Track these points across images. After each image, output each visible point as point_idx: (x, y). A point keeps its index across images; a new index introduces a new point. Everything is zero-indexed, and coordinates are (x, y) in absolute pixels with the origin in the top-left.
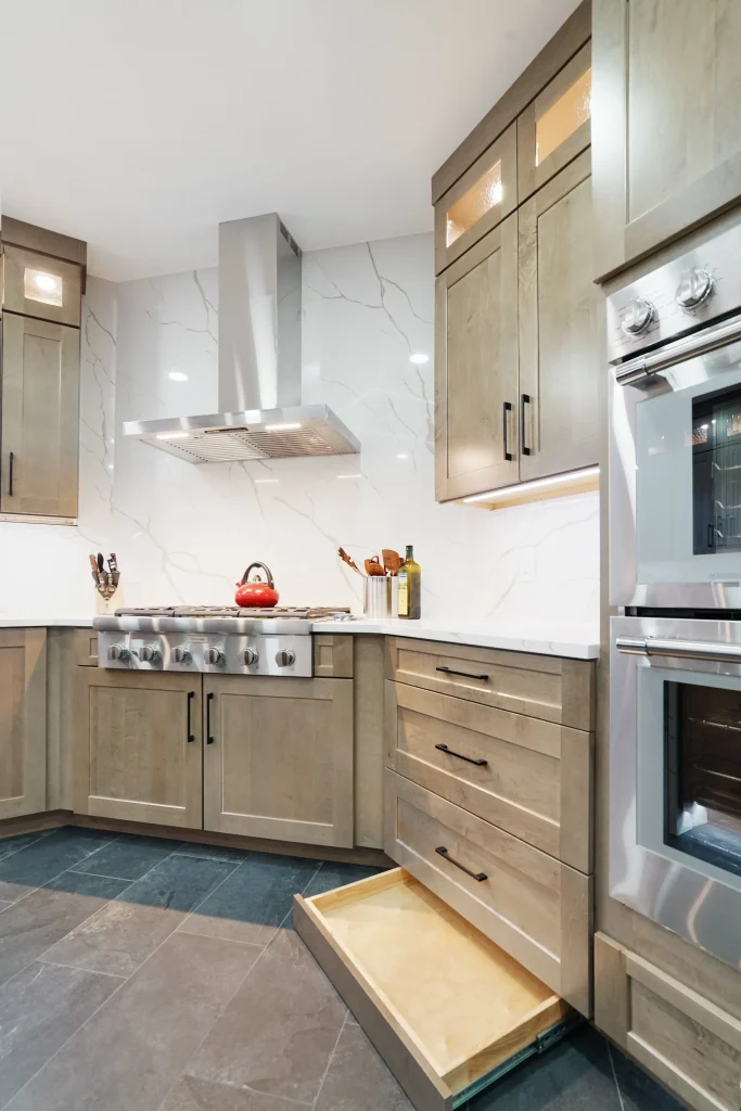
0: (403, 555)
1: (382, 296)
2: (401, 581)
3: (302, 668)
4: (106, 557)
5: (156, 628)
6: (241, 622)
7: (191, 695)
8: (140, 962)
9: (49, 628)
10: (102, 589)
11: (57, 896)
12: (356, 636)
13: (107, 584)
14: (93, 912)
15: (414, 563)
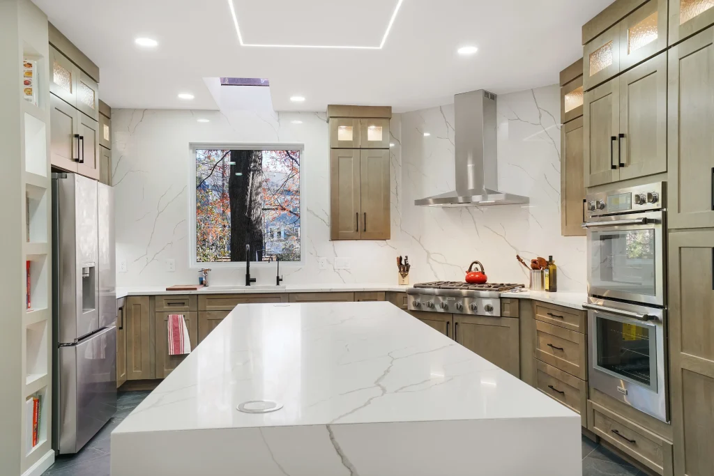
0: (547, 259)
1: (540, 117)
2: (547, 273)
3: (496, 312)
4: (404, 258)
6: (464, 292)
7: (448, 323)
9: (386, 292)
10: (402, 273)
12: (519, 300)
13: (404, 270)
15: (553, 264)
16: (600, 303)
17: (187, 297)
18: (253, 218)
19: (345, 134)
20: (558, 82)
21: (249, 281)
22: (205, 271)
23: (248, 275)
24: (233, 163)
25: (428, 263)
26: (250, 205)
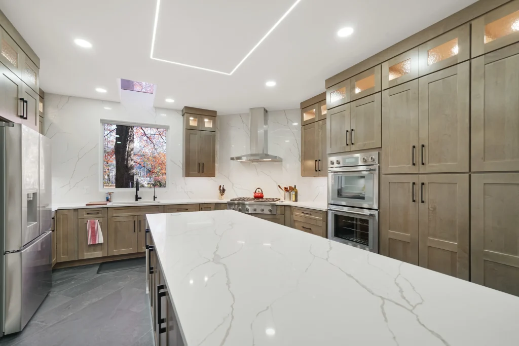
0: (294, 187)
1: (288, 123)
2: (293, 193)
3: (273, 212)
4: (222, 186)
9: (215, 203)
12: (285, 206)
15: (296, 190)
16: (334, 208)
17: (101, 209)
18: (129, 165)
19: (193, 122)
20: (300, 107)
21: (137, 198)
22: (110, 194)
23: (137, 196)
24: (118, 136)
25: (233, 188)
26: (127, 158)
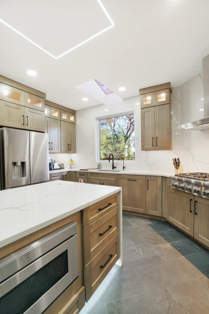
5: (184, 181)
7: (191, 200)
8: (168, 259)
9: (162, 177)
10: (176, 167)
11: (159, 236)
13: (177, 165)
14: (164, 243)
17: (85, 173)
21: (113, 168)
23: (113, 165)
25: (193, 161)
